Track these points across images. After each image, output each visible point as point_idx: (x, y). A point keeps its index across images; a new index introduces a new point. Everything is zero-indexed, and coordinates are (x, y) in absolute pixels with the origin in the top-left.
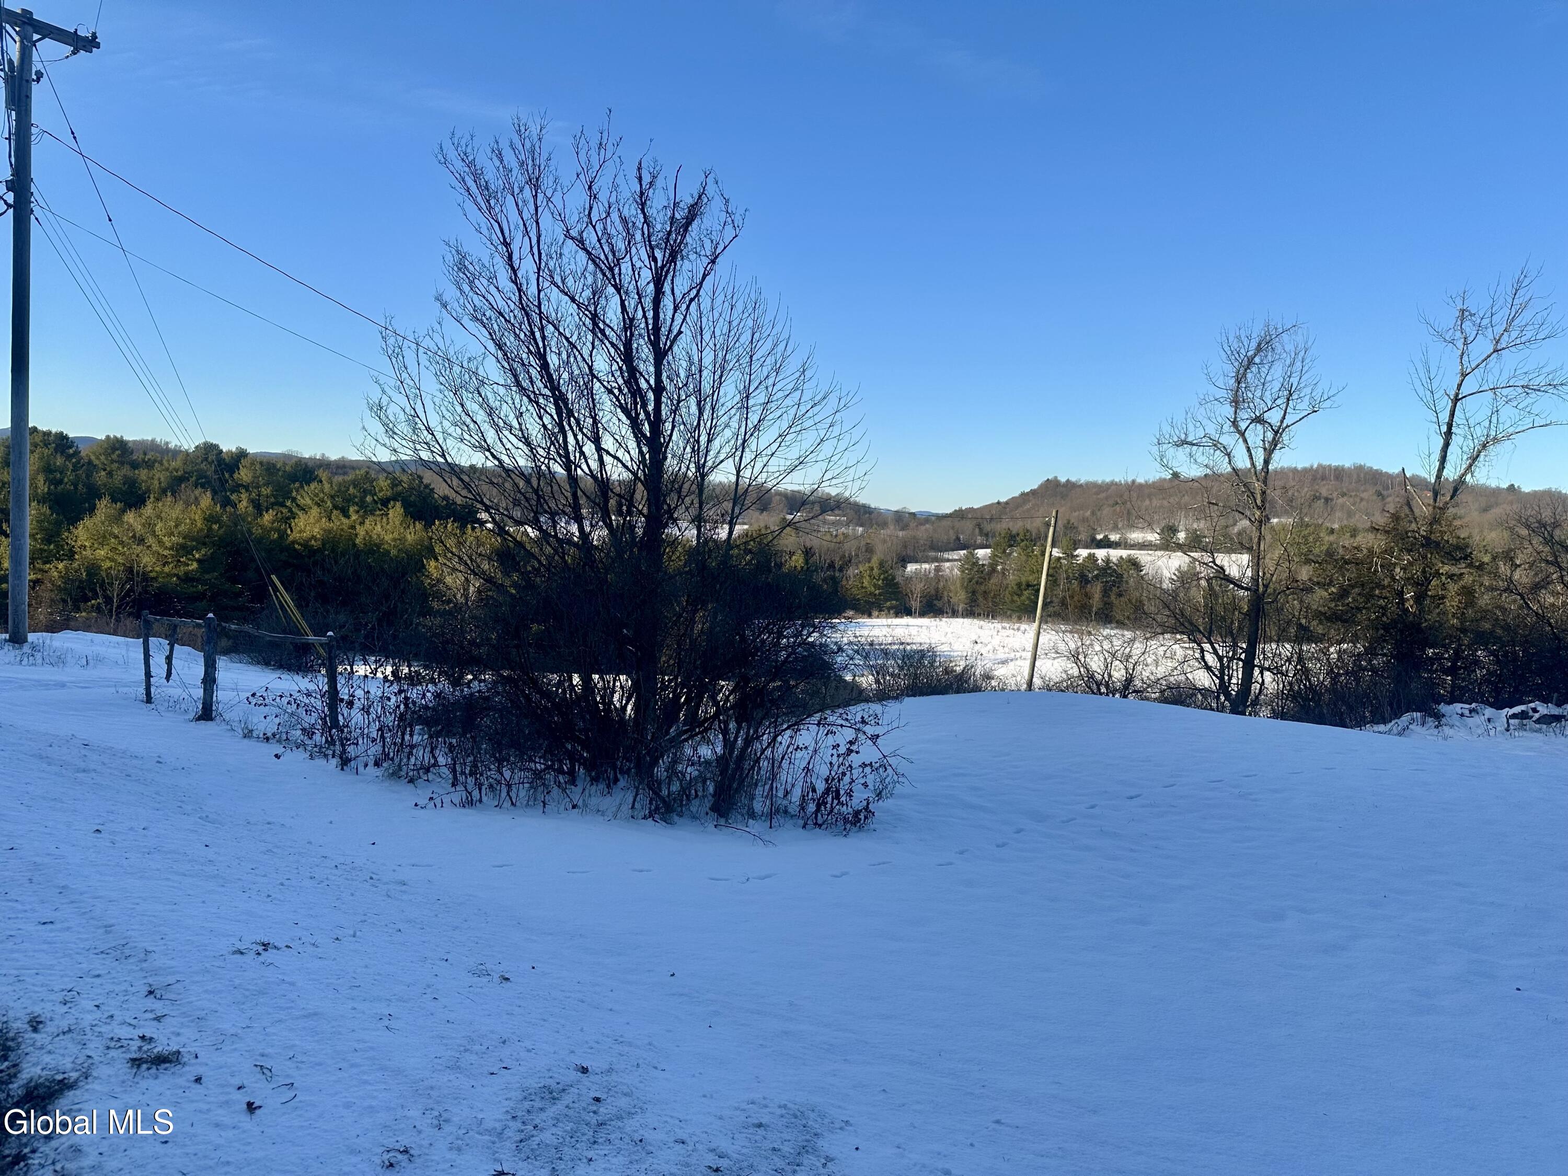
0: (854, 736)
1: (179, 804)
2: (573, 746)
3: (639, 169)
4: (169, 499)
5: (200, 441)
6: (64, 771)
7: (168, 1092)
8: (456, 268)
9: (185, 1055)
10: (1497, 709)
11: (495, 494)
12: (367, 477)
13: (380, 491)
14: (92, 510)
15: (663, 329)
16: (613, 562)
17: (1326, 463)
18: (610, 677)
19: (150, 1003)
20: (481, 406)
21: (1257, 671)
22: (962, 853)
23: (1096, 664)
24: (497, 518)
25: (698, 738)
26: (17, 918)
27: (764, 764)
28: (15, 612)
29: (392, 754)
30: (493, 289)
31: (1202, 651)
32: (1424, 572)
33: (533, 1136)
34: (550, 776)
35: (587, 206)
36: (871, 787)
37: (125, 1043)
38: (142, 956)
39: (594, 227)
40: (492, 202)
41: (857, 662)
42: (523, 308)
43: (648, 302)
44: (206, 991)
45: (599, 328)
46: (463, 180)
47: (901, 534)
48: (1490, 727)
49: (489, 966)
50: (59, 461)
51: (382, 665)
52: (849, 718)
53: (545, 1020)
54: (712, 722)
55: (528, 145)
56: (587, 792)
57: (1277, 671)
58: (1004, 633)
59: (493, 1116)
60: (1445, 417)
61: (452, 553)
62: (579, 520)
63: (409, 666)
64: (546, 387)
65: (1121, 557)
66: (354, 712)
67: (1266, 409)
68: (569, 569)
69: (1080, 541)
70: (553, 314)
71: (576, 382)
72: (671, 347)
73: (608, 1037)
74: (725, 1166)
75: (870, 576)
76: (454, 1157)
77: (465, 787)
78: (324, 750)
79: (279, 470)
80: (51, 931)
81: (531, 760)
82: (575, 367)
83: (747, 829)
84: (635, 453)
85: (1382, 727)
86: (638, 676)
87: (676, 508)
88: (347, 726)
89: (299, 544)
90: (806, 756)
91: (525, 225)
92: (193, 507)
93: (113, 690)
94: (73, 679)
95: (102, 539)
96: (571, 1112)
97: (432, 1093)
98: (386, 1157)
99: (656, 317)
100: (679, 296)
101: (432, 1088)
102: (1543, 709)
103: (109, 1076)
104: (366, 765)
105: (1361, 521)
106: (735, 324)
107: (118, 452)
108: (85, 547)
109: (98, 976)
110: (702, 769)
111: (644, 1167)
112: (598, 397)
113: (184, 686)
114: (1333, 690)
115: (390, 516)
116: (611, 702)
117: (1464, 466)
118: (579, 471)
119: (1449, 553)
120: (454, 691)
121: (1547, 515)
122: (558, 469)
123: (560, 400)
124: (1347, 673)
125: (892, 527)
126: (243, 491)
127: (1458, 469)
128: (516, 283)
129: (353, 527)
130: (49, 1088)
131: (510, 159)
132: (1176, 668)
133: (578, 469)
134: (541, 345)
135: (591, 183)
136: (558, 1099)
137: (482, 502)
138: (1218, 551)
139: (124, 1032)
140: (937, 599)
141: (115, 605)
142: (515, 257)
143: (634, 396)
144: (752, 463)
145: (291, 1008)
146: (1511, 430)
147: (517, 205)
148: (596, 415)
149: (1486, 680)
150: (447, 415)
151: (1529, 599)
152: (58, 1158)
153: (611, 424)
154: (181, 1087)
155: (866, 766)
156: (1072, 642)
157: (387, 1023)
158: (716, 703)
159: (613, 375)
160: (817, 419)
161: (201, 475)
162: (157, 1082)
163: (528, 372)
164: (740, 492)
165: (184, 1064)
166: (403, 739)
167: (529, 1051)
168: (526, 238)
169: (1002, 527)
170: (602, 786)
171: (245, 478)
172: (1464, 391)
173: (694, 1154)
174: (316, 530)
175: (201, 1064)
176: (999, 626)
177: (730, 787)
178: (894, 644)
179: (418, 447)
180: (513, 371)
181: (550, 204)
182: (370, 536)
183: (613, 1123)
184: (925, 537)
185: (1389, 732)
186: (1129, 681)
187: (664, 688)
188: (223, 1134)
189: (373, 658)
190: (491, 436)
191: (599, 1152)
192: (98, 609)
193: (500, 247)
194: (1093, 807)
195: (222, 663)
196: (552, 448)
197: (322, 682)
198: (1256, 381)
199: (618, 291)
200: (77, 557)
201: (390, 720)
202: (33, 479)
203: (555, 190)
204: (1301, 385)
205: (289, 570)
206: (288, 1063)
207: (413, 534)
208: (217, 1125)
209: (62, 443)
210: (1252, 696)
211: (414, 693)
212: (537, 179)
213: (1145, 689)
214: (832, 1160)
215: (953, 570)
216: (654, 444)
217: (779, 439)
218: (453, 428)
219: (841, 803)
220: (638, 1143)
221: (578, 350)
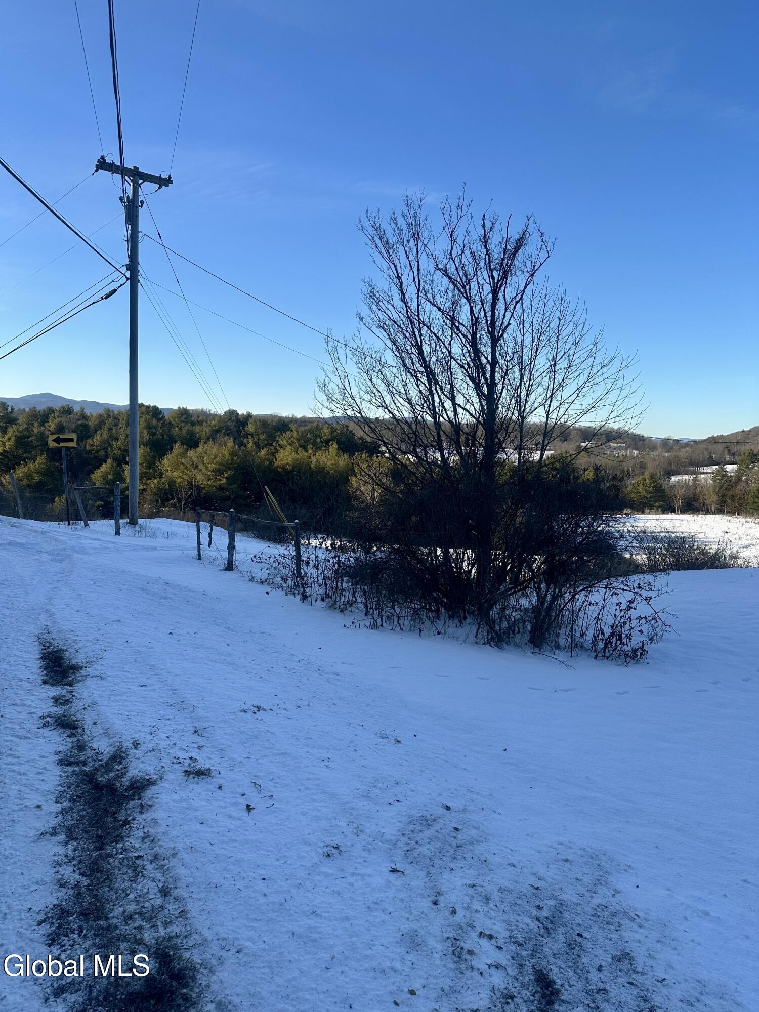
0: (633, 597)
1: (214, 619)
2: (438, 595)
3: (484, 219)
4: (211, 443)
5: (226, 409)
6: (155, 598)
7: (204, 793)
8: (368, 296)
9: (213, 771)
11: (390, 435)
12: (317, 428)
13: (325, 436)
14: (172, 449)
15: (497, 323)
16: (463, 477)
18: (460, 551)
19: (195, 738)
20: (382, 381)
22: (715, 683)
24: (391, 450)
25: (519, 593)
26: (128, 682)
27: (566, 613)
28: (132, 508)
29: (331, 594)
30: (390, 307)
33: (415, 848)
34: (423, 613)
35: (450, 247)
36: (645, 633)
37: (181, 760)
38: (192, 709)
39: (454, 261)
40: (391, 251)
41: (634, 545)
42: (408, 318)
43: (488, 306)
44: (225, 734)
45: (455, 326)
46: (373, 240)
47: (667, 454)
49: (387, 732)
50: (154, 422)
51: (325, 540)
52: (629, 584)
53: (422, 772)
54: (529, 583)
55: (413, 212)
56: (446, 624)
59: (391, 831)
61: (364, 472)
62: (441, 450)
63: (340, 541)
64: (421, 366)
66: (310, 568)
68: (435, 481)
70: (427, 320)
71: (440, 362)
72: (502, 335)
73: (463, 787)
74: (543, 886)
75: (643, 485)
76: (366, 855)
77: (373, 617)
78: (293, 590)
79: (269, 425)
80: (145, 691)
81: (412, 602)
82: (440, 352)
83: (554, 657)
84: (477, 405)
86: (479, 551)
87: (504, 441)
88: (306, 576)
89: (280, 468)
90: (596, 609)
91: (410, 264)
92: (224, 447)
93: (181, 552)
94: (161, 545)
95: (176, 466)
96: (439, 836)
97: (353, 812)
98: (326, 849)
99: (493, 315)
100: (508, 300)
101: (353, 809)
103: (173, 779)
104: (316, 600)
106: (546, 315)
107: (184, 416)
108: (168, 470)
109: (169, 719)
110: (522, 613)
111: (487, 879)
112: (454, 370)
113: (218, 550)
115: (330, 450)
116: (462, 567)
118: (442, 419)
120: (366, 557)
122: (428, 418)
123: (430, 373)
125: (660, 450)
126: (250, 437)
128: (404, 302)
129: (310, 458)
130: (142, 783)
131: (402, 223)
133: (441, 418)
134: (419, 340)
135: (452, 232)
136: (431, 825)
137: (382, 441)
139: (181, 754)
140: (694, 501)
141: (183, 503)
142: (404, 285)
143: (477, 369)
144: (558, 409)
145: (272, 748)
147: (406, 252)
148: (452, 382)
150: (363, 387)
152: (146, 825)
153: (462, 388)
154: (210, 791)
155: (642, 618)
157: (327, 763)
158: (532, 571)
159: (464, 356)
160: (605, 376)
161: (228, 428)
162: (198, 786)
163: (411, 358)
164: (549, 429)
165: (213, 777)
166: (337, 585)
167: (413, 791)
168: (411, 272)
169: (746, 448)
170: (456, 621)
171: (251, 430)
173: (521, 875)
174: (290, 459)
175: (222, 778)
176: (743, 520)
177: (542, 627)
178: (662, 532)
179: (346, 408)
180: (402, 358)
181: (426, 249)
182: (319, 463)
183: (467, 846)
184: (685, 456)
187: (496, 559)
188: (233, 822)
189: (321, 536)
190: (388, 399)
191: (457, 864)
192: (174, 505)
193: (395, 280)
195: (238, 537)
196: (425, 405)
197: (292, 549)
199: (468, 300)
200: (164, 476)
201: (329, 574)
202: (141, 433)
203: (429, 240)
205: (275, 483)
206: (270, 783)
207: (343, 461)
208: (230, 817)
209: (155, 412)
211: (343, 558)
212: (418, 234)
214: (619, 892)
215: (707, 480)
216: (490, 399)
217: (577, 392)
218: (366, 395)
219: (622, 643)
220: (484, 862)
221: (442, 341)
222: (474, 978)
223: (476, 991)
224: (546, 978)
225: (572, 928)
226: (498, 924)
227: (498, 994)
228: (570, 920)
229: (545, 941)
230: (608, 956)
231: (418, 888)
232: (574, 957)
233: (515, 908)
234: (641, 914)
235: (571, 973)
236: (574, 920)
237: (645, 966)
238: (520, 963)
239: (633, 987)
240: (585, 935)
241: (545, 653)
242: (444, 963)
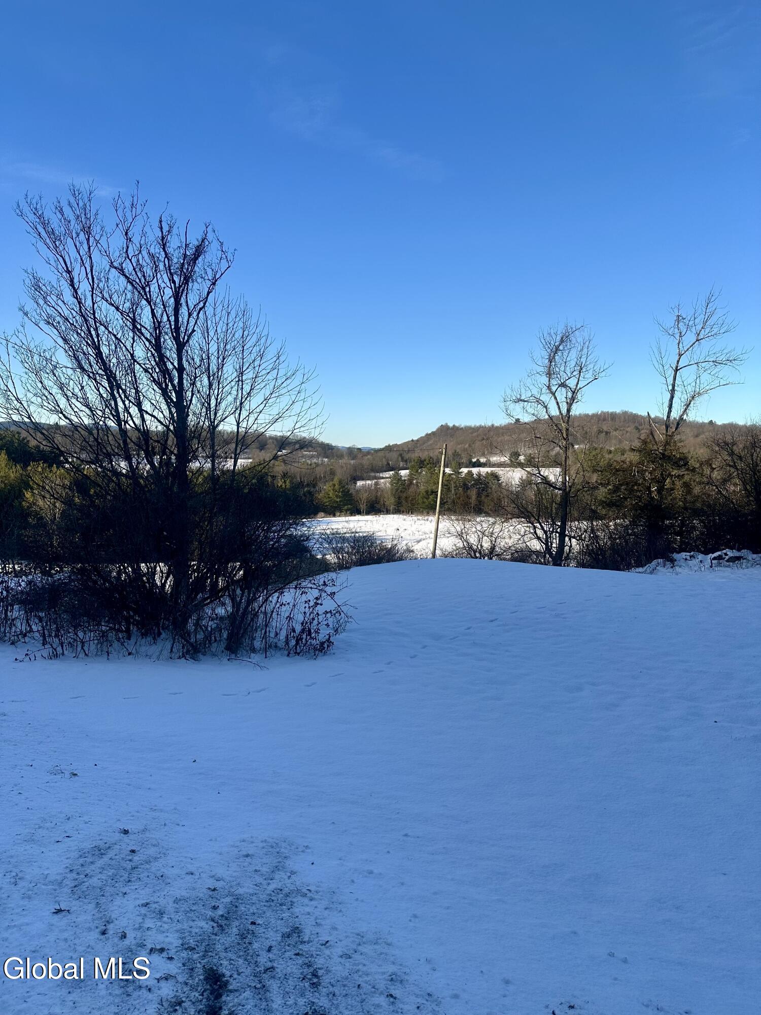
0: (319, 594)
2: (128, 613)
3: (161, 221)
8: (33, 289)
10: (705, 555)
11: (67, 443)
15: (182, 329)
17: (605, 410)
18: (152, 565)
20: (55, 383)
21: (567, 539)
22: (389, 663)
23: (473, 540)
25: (215, 602)
27: (261, 616)
30: (60, 302)
31: (535, 528)
32: (662, 474)
33: (84, 882)
34: (112, 635)
35: (125, 246)
36: (331, 626)
39: (130, 260)
40: (57, 243)
42: (82, 316)
43: (170, 310)
45: (137, 328)
46: (36, 228)
47: (352, 462)
48: (702, 565)
49: (63, 767)
52: (316, 582)
53: (100, 800)
54: (225, 592)
55: (81, 204)
56: (138, 643)
57: (580, 539)
58: (418, 522)
59: (55, 871)
60: (670, 381)
62: (128, 458)
64: (101, 368)
65: (487, 472)
67: (567, 378)
69: (463, 463)
70: (104, 319)
71: (122, 365)
72: (188, 341)
73: (146, 807)
74: (220, 886)
75: (333, 490)
76: (25, 903)
77: (51, 645)
81: (98, 624)
82: (121, 355)
83: (249, 660)
84: (167, 413)
85: (641, 569)
86: (173, 563)
87: (197, 449)
90: (288, 609)
91: (81, 259)
96: (113, 862)
97: (11, 860)
99: (177, 320)
100: (191, 306)
101: (12, 857)
102: (731, 553)
105: (626, 445)
106: (230, 325)
110: (218, 622)
111: (163, 894)
112: (138, 375)
114: (612, 547)
116: (154, 582)
117: (682, 410)
119: (676, 463)
121: (729, 438)
122: (111, 423)
123: (111, 377)
124: (619, 538)
125: (346, 458)
127: (679, 412)
128: (77, 298)
132: (520, 539)
133: (127, 425)
134: (96, 340)
135: (127, 230)
136: (104, 854)
137: (58, 449)
138: (543, 466)
140: (376, 503)
142: (76, 280)
143: (163, 374)
144: (247, 418)
146: (707, 388)
147: (76, 246)
148: (137, 387)
149: (698, 538)
150: (31, 389)
151: (721, 488)
153: (149, 393)
155: (327, 613)
156: (459, 527)
159: (148, 360)
160: (289, 388)
163: (88, 359)
164: (240, 437)
166: (6, 615)
167: (86, 823)
168: (83, 268)
169: (415, 456)
170: (149, 639)
172: (681, 365)
173: (199, 880)
176: (415, 518)
177: (238, 633)
178: (348, 533)
179: (11, 412)
180: (77, 359)
181: (98, 244)
183: (143, 866)
184: (367, 463)
185: (645, 572)
186: (493, 548)
190: (63, 403)
191: (132, 887)
193: (64, 274)
194: (469, 628)
196: (107, 410)
198: (561, 361)
199: (149, 303)
203: (102, 235)
204: (588, 363)
207: (15, 473)
210: (565, 555)
211: (13, 583)
212: (89, 228)
213: (502, 554)
214: (295, 873)
215: (386, 484)
216: (180, 408)
217: (265, 402)
218: (35, 398)
219: (312, 638)
220: (160, 878)
221: (122, 343)
222: (141, 996)
223: (143, 1009)
224: (215, 974)
225: (246, 919)
226: (171, 935)
227: (166, 1004)
228: (245, 911)
229: (218, 938)
230: (278, 935)
231: (86, 923)
232: (245, 946)
233: (190, 915)
234: (312, 888)
235: (241, 961)
236: (249, 911)
237: (312, 934)
238: (191, 967)
239: (298, 957)
240: (259, 921)
241: (241, 658)
242: (109, 991)
